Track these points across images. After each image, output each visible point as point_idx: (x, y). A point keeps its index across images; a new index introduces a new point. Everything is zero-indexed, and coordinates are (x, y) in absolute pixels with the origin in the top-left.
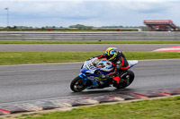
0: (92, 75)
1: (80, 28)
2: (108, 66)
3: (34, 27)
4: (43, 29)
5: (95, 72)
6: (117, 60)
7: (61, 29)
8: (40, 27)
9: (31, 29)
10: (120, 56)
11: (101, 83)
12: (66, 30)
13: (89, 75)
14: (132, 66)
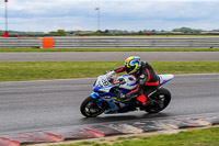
0: (107, 94)
1: (186, 32)
2: (130, 82)
3: (129, 31)
4: (140, 33)
5: (112, 90)
6: (140, 74)
7: (163, 34)
8: (137, 31)
9: (126, 34)
10: (145, 68)
11: (122, 105)
12: (169, 34)
13: (103, 94)
14: (165, 82)
